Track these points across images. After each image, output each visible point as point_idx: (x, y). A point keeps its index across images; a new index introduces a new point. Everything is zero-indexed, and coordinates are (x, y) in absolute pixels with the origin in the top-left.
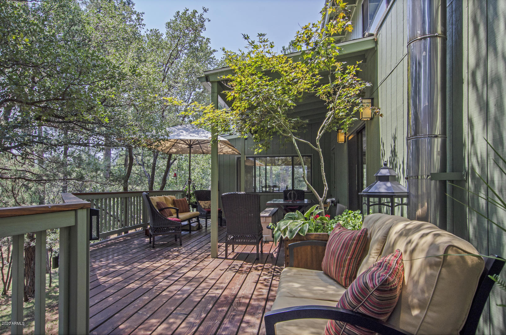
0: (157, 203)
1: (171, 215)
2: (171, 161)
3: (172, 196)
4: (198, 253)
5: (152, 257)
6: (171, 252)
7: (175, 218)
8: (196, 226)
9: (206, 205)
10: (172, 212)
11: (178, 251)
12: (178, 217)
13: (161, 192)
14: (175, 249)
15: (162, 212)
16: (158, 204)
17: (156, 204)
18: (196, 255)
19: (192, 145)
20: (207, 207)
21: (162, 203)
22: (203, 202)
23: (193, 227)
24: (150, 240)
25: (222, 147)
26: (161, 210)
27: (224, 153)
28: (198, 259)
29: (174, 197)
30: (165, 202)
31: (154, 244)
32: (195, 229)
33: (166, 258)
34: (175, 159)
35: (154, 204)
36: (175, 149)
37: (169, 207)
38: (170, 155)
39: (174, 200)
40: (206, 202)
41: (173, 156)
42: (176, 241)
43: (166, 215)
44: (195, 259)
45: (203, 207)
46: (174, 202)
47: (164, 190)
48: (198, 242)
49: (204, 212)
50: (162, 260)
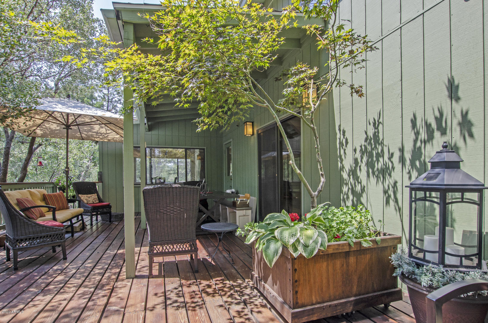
0: (17, 200)
1: (42, 215)
2: (35, 146)
3: (40, 190)
4: (97, 271)
5: (14, 292)
6: (51, 276)
7: (50, 221)
8: (79, 226)
9: (89, 199)
10: (44, 211)
11: (62, 271)
12: (54, 219)
13: (21, 184)
14: (55, 268)
15: (27, 213)
16: (19, 202)
17: (16, 202)
18: (98, 278)
19: (70, 126)
20: (91, 202)
21: (28, 201)
22: (85, 196)
23: (76, 227)
24: (8, 253)
25: (108, 132)
26: (25, 210)
27: (109, 140)
28: (103, 286)
29: (44, 191)
30: (30, 198)
31: (16, 262)
32: (78, 230)
33: (44, 291)
34: (40, 145)
35: (13, 202)
36: (41, 130)
37: (38, 205)
38: (33, 139)
39: (44, 195)
40: (89, 195)
41: (37, 140)
42: (54, 251)
43: (34, 217)
44: (99, 286)
45: (85, 201)
46: (44, 198)
47: (24, 181)
48: (89, 250)
49: (89, 208)
50: (38, 298)
